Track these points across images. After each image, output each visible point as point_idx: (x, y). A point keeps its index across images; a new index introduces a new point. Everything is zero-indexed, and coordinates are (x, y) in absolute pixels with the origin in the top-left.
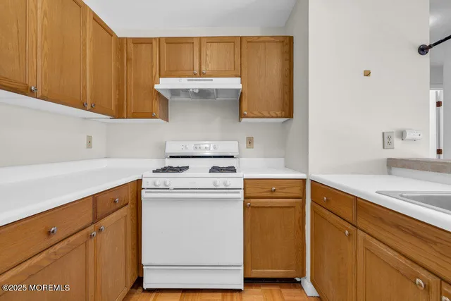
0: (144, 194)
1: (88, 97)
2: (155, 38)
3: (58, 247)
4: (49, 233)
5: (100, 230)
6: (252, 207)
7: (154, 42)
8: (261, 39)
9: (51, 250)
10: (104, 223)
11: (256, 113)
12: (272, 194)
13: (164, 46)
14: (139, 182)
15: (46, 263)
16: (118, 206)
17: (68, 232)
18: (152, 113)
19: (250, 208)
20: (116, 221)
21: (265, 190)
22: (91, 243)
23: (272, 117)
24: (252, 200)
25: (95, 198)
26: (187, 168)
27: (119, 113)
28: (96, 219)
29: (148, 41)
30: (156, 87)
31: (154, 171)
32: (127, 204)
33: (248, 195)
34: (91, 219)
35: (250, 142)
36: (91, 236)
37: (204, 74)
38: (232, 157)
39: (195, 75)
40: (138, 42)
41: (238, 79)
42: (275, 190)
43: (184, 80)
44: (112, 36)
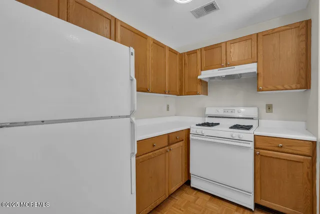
0: (191, 137)
1: (167, 88)
2: (199, 49)
3: (156, 151)
4: (154, 146)
5: (170, 150)
6: (261, 155)
7: (198, 52)
8: (276, 30)
9: (154, 152)
10: (172, 147)
11: (270, 87)
12: (280, 149)
13: (204, 52)
14: (189, 130)
15: (153, 156)
16: (178, 140)
17: (159, 147)
18: (197, 92)
19: (259, 156)
20: (178, 147)
21: (273, 145)
22: (167, 154)
23: (286, 89)
24: (261, 151)
25: (168, 135)
26: (218, 124)
27: (180, 93)
28: (169, 144)
29: (195, 52)
30: (199, 77)
31: (197, 125)
32: (183, 140)
33: (257, 146)
34: (167, 144)
35: (269, 108)
36: (167, 151)
37: (228, 65)
38: (252, 119)
39: (223, 67)
40: (189, 53)
41: (255, 65)
42: (281, 146)
43: (216, 70)
44: (177, 54)
